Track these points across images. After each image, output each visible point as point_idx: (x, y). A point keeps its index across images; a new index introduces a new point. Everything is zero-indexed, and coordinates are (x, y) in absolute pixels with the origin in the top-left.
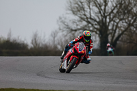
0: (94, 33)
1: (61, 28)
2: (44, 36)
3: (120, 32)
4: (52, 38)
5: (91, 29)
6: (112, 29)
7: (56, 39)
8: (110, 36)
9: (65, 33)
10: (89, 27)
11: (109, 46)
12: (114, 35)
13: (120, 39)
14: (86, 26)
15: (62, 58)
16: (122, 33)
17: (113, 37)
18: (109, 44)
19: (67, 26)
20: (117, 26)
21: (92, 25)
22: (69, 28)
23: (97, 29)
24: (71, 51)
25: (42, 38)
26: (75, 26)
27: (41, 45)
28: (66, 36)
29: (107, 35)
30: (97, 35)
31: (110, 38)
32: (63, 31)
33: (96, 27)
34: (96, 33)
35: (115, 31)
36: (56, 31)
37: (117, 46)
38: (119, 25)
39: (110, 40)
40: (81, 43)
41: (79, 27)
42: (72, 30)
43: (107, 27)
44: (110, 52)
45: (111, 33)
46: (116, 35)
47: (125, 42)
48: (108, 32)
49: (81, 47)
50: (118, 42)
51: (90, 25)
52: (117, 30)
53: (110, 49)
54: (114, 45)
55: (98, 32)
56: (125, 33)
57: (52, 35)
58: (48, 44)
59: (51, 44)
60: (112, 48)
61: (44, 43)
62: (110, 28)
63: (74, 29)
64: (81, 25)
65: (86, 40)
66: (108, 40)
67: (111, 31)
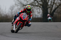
0: (39, 7)
1: (17, 4)
2: (5, 9)
3: (56, 7)
4: (10, 11)
5: (37, 4)
6: (51, 5)
7: (13, 11)
8: (49, 9)
9: (19, 7)
10: (35, 3)
11: (49, 16)
12: (52, 9)
13: (56, 11)
14: (33, 2)
15: (12, 23)
16: (58, 7)
17: (51, 10)
18: (49, 15)
19: (21, 2)
20: (54, 3)
21: (37, 2)
22: (22, 4)
23: (40, 4)
24: (18, 18)
25: (4, 10)
26: (26, 2)
27: (3, 15)
28: (20, 9)
29: (47, 9)
30: (41, 9)
31: (49, 11)
32: (18, 6)
33: (40, 3)
34: (40, 7)
35: (53, 6)
36: (13, 6)
37: (54, 16)
38: (55, 2)
39: (49, 12)
40: (24, 14)
41: (28, 3)
42: (24, 5)
43: (47, 3)
44: (50, 20)
45: (50, 7)
46: (54, 8)
47: (59, 13)
48: (48, 7)
49: (25, 16)
50: (54, 13)
51: (36, 2)
52: (54, 5)
53: (49, 18)
54: (52, 15)
55: (41, 7)
56: (60, 7)
57: (10, 9)
58: (8, 14)
59: (10, 14)
60: (51, 17)
61: (5, 14)
62: (49, 4)
63: (25, 4)
64: (30, 2)
65: (28, 11)
66: (48, 11)
67: (50, 6)
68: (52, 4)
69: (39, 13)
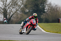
13: (13, 16)
17: (9, 16)
30: (2, 15)
33: (2, 11)
46: (11, 15)
47: (14, 18)
48: (7, 14)
50: (12, 18)
55: (3, 13)
56: (15, 14)
62: (8, 11)
67: (8, 13)
68: (10, 12)
69: (1, 18)
